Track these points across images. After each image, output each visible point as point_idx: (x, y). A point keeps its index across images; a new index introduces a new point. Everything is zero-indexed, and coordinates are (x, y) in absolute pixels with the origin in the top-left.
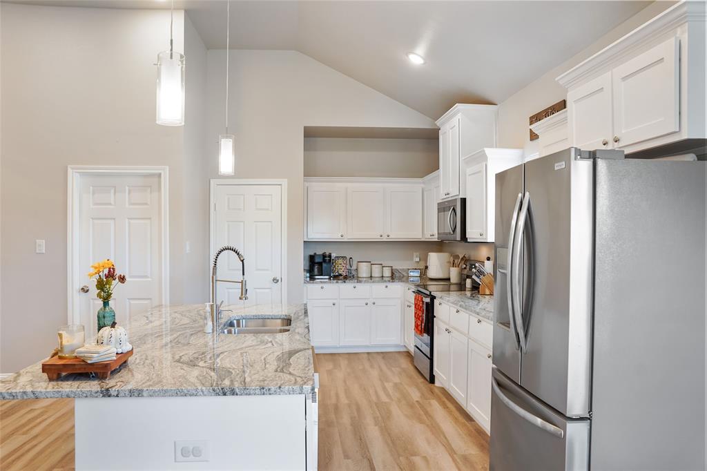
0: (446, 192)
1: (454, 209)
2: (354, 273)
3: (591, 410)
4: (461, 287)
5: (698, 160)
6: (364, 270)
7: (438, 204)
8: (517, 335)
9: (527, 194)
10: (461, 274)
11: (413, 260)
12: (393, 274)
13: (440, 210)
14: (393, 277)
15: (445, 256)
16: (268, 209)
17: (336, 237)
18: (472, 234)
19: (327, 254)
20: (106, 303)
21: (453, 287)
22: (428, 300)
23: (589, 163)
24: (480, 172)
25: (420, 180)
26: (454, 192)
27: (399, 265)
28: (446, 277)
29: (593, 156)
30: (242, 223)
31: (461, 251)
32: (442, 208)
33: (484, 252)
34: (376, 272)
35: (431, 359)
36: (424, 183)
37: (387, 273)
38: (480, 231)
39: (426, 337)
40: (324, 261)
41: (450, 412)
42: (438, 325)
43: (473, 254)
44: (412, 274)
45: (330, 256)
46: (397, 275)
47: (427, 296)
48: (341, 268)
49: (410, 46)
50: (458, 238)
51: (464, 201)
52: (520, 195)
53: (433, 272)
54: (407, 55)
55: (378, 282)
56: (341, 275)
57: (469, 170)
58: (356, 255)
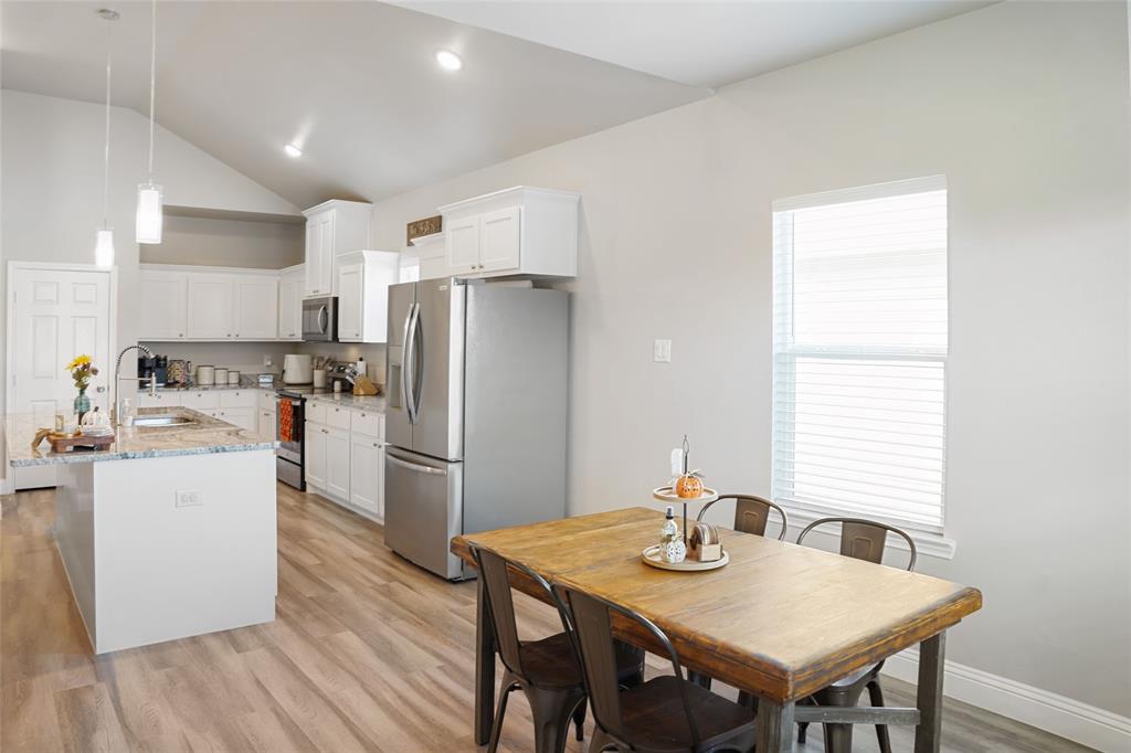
0: (316, 289)
1: (325, 309)
2: (192, 379)
3: (463, 454)
4: (328, 389)
5: (534, 287)
6: (206, 376)
7: (304, 301)
8: (410, 412)
9: (418, 305)
10: (326, 377)
11: (262, 363)
12: (240, 380)
13: (304, 308)
14: (240, 383)
15: (305, 358)
16: (90, 302)
17: (173, 336)
18: (343, 335)
19: (162, 356)
20: (82, 392)
21: (316, 391)
22: (298, 403)
23: (462, 287)
24: (356, 273)
25: (276, 272)
26: (325, 290)
27: (247, 370)
28: (307, 380)
29: (465, 283)
30: (55, 319)
31: (325, 352)
32: (309, 306)
33: (353, 353)
34: (221, 379)
35: (302, 465)
36: (279, 275)
37: (234, 379)
38: (356, 332)
39: (296, 444)
40: (158, 365)
41: (331, 510)
42: (310, 429)
43: (339, 356)
44: (261, 380)
45: (165, 359)
46: (244, 381)
47: (296, 399)
48: (178, 374)
49: (288, 137)
50: (330, 339)
51: (336, 300)
52: (412, 305)
53: (290, 377)
54: (284, 145)
55: (222, 389)
56: (177, 382)
57: (343, 269)
58: (194, 359)
